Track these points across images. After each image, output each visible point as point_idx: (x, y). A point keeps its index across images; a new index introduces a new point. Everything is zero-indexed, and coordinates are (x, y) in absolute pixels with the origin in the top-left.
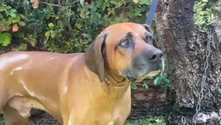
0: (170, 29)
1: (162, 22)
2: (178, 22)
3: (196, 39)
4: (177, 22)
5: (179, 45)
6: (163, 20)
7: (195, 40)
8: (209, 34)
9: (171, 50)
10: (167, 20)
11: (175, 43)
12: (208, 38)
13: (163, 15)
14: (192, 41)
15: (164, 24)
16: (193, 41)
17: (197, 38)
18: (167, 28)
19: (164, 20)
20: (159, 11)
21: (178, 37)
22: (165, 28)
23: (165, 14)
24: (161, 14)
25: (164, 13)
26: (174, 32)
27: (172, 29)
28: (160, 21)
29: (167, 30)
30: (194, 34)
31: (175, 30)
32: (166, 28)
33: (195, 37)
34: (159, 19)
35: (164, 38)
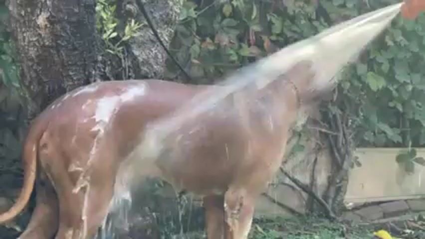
0: (54, 44)
1: (34, 29)
2: (70, 30)
3: (104, 69)
4: (69, 32)
5: (72, 79)
6: (38, 25)
7: (102, 70)
8: (124, 59)
9: (54, 90)
10: (48, 26)
11: (64, 74)
12: (123, 65)
13: (38, 16)
14: (95, 70)
15: (40, 35)
16: (98, 72)
17: (105, 66)
18: (47, 43)
19: (40, 26)
20: (27, 6)
21: (70, 63)
22: (42, 43)
23: (43, 13)
24: (32, 13)
25: (41, 11)
26: (62, 52)
27: (58, 45)
28: (30, 27)
29: (48, 47)
30: (100, 58)
31: (64, 48)
32: (44, 43)
33: (101, 62)
34: (27, 22)
35: (38, 64)
